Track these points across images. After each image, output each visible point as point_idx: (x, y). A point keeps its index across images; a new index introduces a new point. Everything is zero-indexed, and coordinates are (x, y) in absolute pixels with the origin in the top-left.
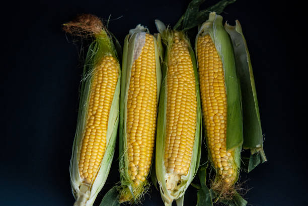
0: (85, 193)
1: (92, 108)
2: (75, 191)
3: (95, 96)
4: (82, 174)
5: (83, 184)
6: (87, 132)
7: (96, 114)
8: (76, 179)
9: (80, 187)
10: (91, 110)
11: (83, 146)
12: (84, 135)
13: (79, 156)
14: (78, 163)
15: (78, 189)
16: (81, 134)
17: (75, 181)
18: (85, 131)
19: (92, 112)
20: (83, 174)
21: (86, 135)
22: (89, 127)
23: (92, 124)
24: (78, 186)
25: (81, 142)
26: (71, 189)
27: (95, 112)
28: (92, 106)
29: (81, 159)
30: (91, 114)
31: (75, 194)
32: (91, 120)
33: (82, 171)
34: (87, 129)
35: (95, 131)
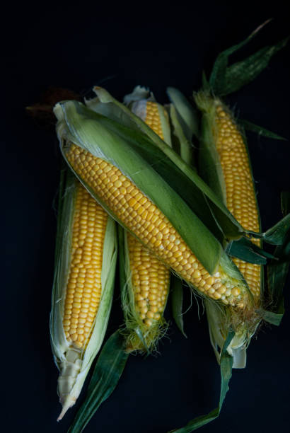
0: (74, 362)
1: (78, 237)
2: (59, 359)
3: (80, 219)
4: (68, 335)
5: (70, 349)
6: (72, 273)
7: (84, 246)
8: (60, 343)
9: (65, 353)
10: (76, 240)
11: (68, 294)
12: (68, 278)
13: (63, 309)
14: (62, 319)
15: (63, 356)
16: (64, 277)
17: (58, 345)
18: (70, 272)
19: (78, 242)
20: (70, 336)
21: (71, 278)
22: (76, 266)
23: (79, 261)
24: (64, 352)
25: (65, 288)
26: (53, 357)
27: (82, 243)
28: (77, 234)
29: (66, 309)
30: (77, 246)
31: (59, 364)
32: (78, 254)
33: (69, 332)
34: (72, 269)
35: (84, 271)
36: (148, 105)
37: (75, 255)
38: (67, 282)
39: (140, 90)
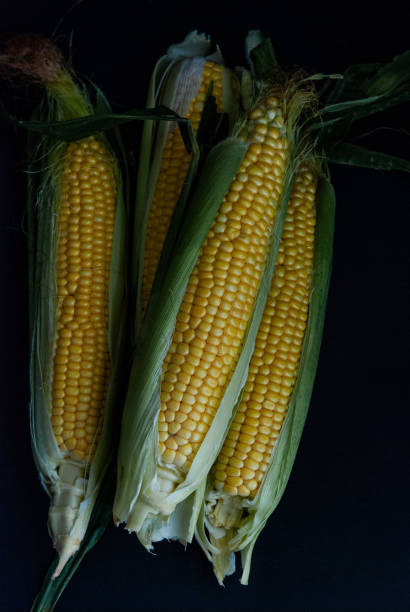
0: (74, 484)
1: (66, 277)
2: (48, 478)
3: (69, 248)
4: (61, 440)
5: (65, 462)
6: (61, 338)
7: (77, 292)
8: (49, 453)
9: (58, 469)
10: (64, 282)
11: (56, 374)
12: (55, 346)
13: (50, 398)
14: (50, 415)
15: (55, 474)
16: (47, 345)
17: (46, 456)
18: (57, 337)
19: (67, 286)
20: (65, 441)
21: (59, 347)
22: (66, 326)
23: (70, 319)
24: (54, 467)
25: (52, 364)
26: (38, 476)
27: (74, 288)
28: (65, 273)
29: (55, 399)
30: (66, 293)
31: (50, 485)
32: (69, 307)
33: (62, 435)
34: (60, 332)
35: (81, 334)
36: (206, 68)
37: (64, 308)
38: (54, 354)
39: (195, 38)
